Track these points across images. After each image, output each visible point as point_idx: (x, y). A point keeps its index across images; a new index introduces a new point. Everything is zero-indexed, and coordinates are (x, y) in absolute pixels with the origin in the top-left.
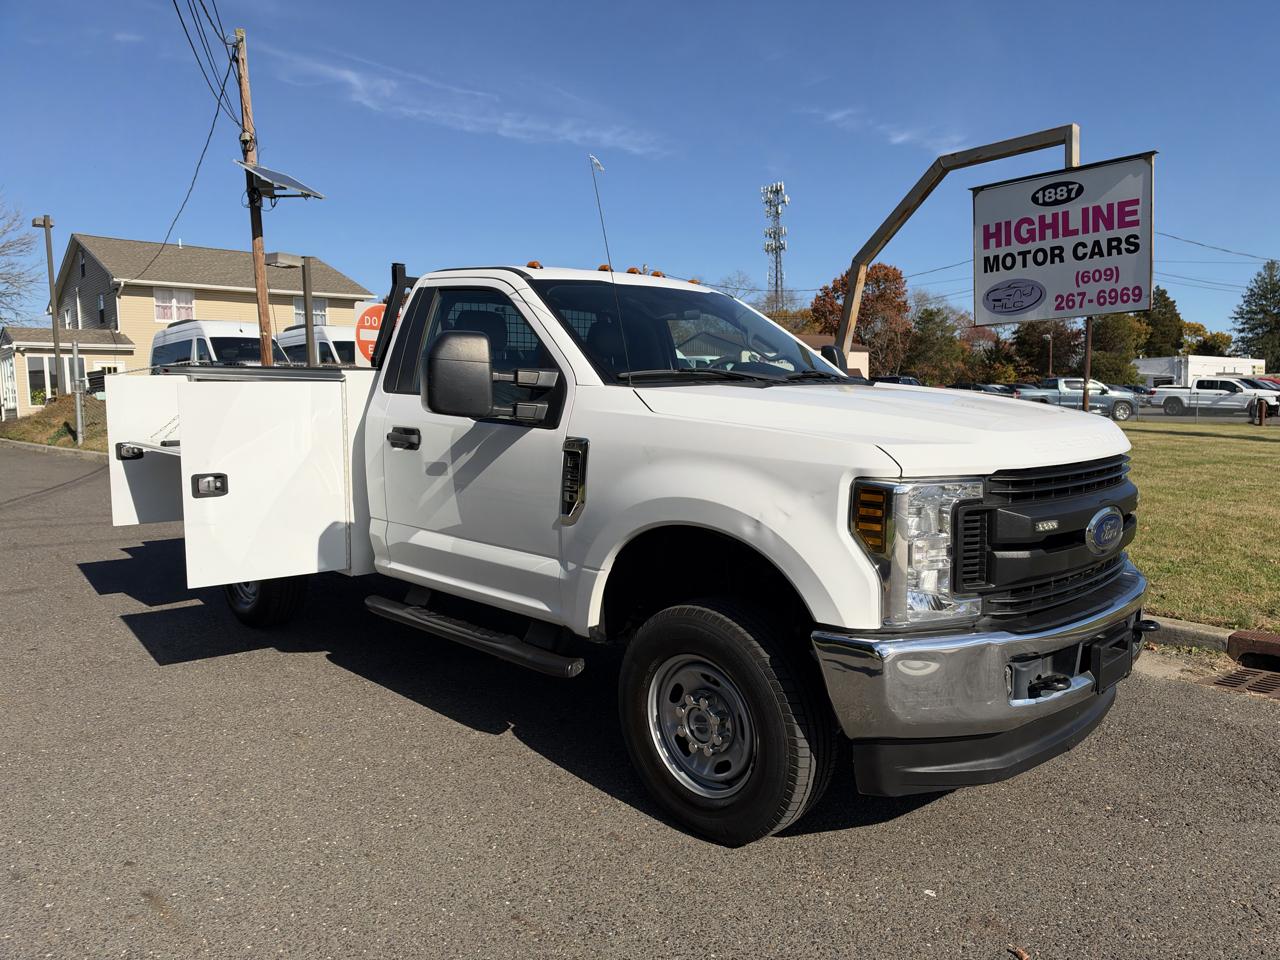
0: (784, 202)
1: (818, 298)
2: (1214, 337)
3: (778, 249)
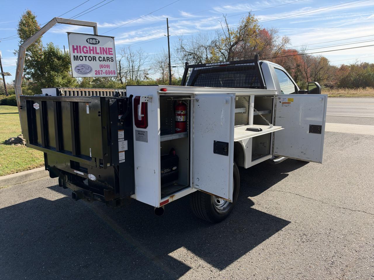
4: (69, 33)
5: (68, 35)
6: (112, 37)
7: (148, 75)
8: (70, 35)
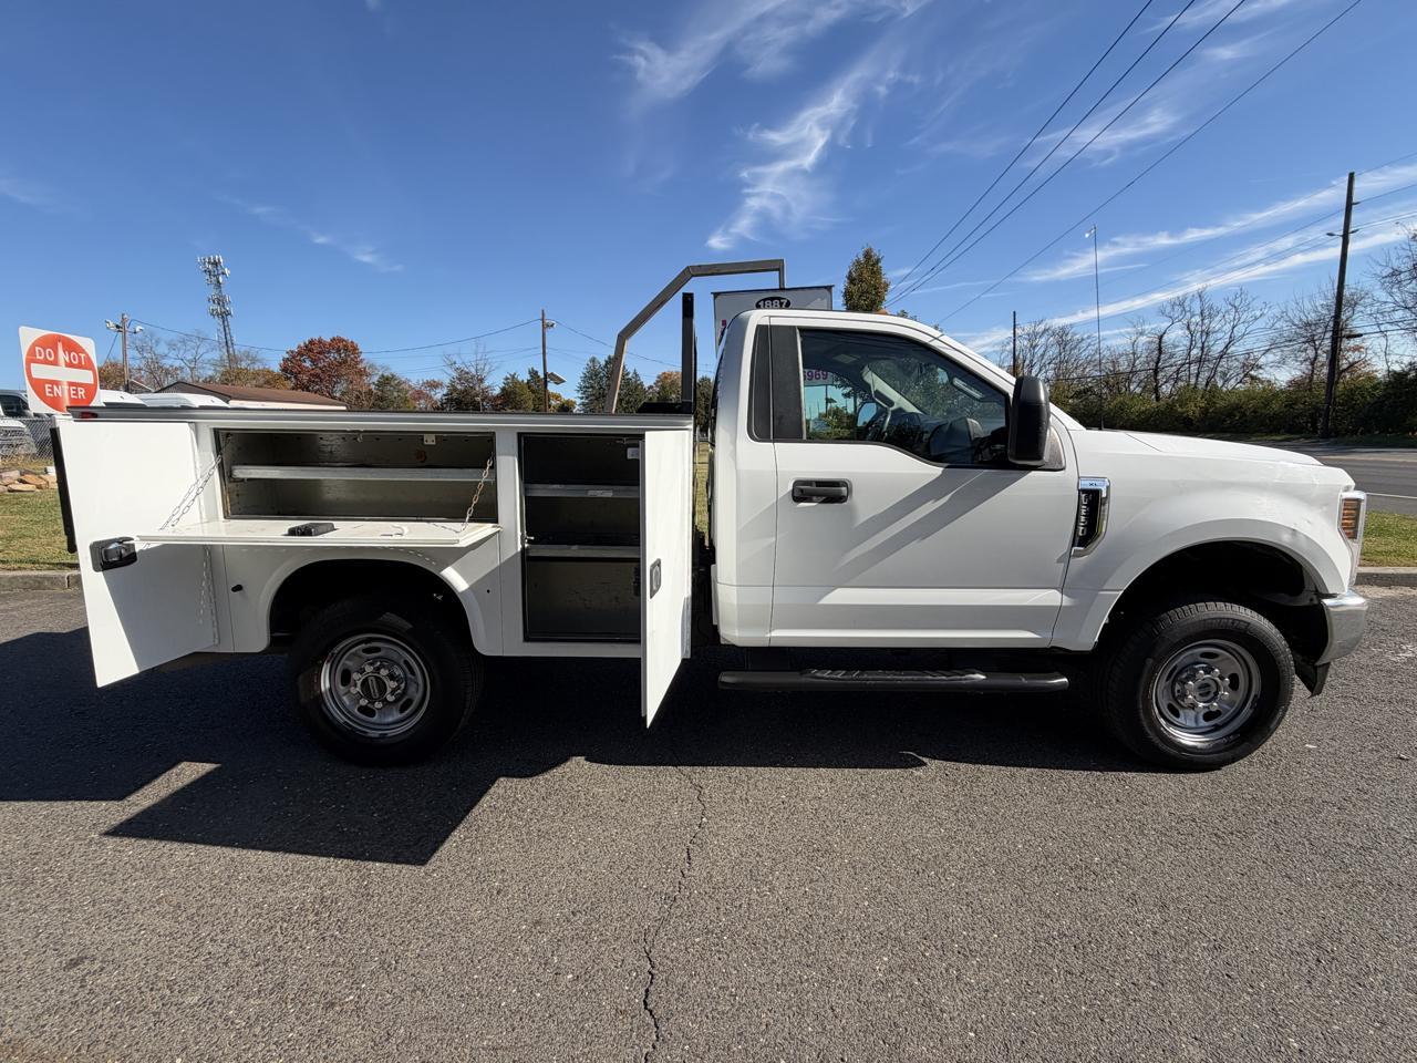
0: (223, 273)
1: (285, 360)
2: (568, 402)
3: (224, 315)
4: (716, 295)
5: (715, 298)
6: (825, 287)
7: (1261, 371)
8: (719, 297)
